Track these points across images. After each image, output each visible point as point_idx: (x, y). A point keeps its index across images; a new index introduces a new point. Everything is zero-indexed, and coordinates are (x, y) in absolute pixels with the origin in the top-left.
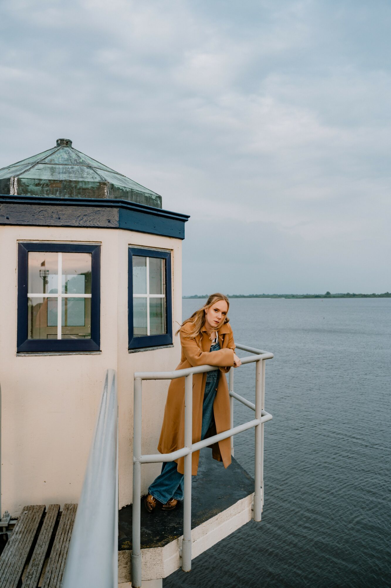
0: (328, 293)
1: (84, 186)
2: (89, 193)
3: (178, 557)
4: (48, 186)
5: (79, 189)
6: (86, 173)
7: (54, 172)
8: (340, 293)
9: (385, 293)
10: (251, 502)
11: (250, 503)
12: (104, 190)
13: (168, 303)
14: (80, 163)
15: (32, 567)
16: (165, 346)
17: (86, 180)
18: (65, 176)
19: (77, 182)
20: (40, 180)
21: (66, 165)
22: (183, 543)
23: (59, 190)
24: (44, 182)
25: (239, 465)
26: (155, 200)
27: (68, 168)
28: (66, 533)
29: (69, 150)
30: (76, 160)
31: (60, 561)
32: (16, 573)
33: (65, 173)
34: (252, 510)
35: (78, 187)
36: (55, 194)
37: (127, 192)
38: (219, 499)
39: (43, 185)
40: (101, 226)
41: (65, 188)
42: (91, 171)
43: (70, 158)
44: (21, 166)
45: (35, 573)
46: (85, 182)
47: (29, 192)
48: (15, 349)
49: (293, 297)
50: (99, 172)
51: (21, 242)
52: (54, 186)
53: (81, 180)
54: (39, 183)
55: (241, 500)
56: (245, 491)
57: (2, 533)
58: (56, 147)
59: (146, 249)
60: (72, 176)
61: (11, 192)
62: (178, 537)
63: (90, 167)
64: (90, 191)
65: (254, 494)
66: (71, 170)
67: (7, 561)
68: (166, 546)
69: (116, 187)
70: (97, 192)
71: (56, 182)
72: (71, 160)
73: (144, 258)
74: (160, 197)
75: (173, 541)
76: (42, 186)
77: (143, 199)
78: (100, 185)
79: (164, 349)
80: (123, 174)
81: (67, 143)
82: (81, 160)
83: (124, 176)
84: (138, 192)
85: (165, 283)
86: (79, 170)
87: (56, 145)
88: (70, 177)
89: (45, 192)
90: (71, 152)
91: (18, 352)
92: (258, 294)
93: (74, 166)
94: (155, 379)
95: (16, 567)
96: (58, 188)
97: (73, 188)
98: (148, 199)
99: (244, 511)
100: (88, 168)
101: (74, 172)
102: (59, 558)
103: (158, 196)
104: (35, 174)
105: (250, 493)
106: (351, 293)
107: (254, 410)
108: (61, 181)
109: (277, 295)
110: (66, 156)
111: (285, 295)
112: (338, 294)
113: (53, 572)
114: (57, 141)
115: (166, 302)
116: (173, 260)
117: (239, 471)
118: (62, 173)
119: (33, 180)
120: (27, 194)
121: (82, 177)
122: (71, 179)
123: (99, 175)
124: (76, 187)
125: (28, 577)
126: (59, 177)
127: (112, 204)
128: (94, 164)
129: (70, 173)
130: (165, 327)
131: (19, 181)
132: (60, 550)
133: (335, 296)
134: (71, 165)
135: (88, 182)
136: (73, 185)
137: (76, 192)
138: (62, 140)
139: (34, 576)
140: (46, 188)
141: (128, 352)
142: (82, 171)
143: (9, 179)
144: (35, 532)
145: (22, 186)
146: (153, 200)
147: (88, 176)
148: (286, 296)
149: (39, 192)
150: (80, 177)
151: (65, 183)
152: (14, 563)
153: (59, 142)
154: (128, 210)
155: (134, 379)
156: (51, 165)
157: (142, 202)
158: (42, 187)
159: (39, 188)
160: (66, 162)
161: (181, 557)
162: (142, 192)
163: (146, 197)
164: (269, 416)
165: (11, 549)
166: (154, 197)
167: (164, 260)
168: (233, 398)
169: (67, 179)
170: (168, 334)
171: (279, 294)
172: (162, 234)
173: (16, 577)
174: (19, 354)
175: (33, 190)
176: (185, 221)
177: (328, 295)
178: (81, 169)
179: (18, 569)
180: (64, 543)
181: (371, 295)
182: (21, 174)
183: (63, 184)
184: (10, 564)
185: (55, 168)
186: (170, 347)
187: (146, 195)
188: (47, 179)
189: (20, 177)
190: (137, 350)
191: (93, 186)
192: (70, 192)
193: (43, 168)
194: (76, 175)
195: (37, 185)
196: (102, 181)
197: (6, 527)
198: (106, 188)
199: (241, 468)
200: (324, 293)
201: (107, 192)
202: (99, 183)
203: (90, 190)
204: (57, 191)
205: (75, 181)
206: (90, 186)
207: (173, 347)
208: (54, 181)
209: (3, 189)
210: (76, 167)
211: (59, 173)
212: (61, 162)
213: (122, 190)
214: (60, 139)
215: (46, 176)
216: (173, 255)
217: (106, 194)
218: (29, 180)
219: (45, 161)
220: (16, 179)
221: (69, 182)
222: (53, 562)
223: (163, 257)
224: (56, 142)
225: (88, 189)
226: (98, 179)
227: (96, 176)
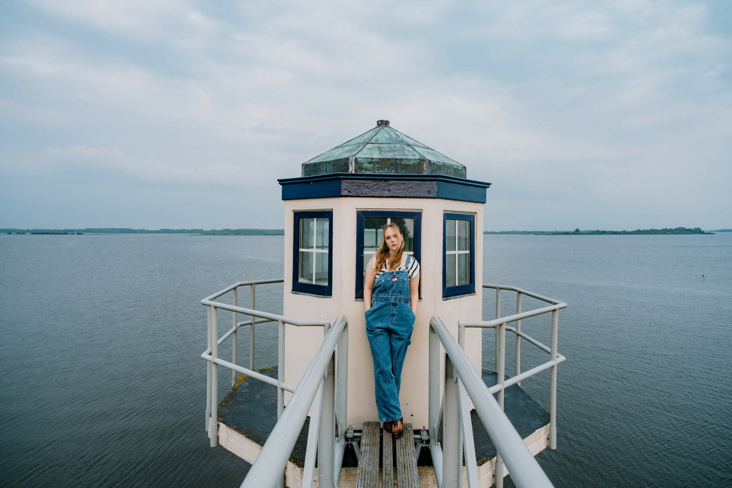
0: (577, 230)
1: (407, 163)
2: (411, 168)
3: (492, 476)
4: (379, 164)
5: (403, 165)
6: (407, 151)
7: (381, 151)
8: (589, 230)
9: (636, 230)
10: (546, 431)
11: (546, 433)
12: (423, 165)
13: (472, 258)
14: (400, 141)
15: (386, 476)
16: (469, 294)
17: (409, 157)
18: (391, 155)
19: (401, 160)
20: (372, 159)
21: (389, 144)
22: (496, 465)
23: (387, 167)
24: (376, 160)
25: (529, 397)
26: (461, 170)
27: (392, 147)
28: (404, 448)
29: (389, 130)
30: (396, 139)
31: (406, 473)
32: (375, 480)
33: (390, 152)
34: (548, 439)
35: (402, 163)
36: (384, 170)
37: (440, 166)
38: (518, 427)
39: (375, 163)
40: (423, 196)
41: (392, 165)
42: (411, 149)
43: (391, 138)
44: (353, 146)
45: (389, 481)
46: (408, 160)
47: (364, 169)
48: (354, 295)
49: (543, 233)
50: (417, 149)
51: (359, 210)
52: (383, 163)
53: (404, 157)
54: (371, 162)
55: (539, 429)
56: (540, 421)
57: (348, 443)
58: (377, 127)
59: (456, 213)
60: (396, 154)
61: (350, 169)
62: (492, 459)
63: (409, 145)
64: (412, 167)
65: (549, 424)
66: (394, 148)
67: (364, 469)
68: (482, 466)
69: (433, 162)
70: (417, 167)
71: (385, 160)
72: (392, 139)
73: (454, 220)
74: (465, 168)
75: (488, 462)
76: (373, 163)
77: (452, 171)
78: (420, 162)
79: (469, 296)
80: (433, 149)
81: (386, 123)
82: (400, 139)
83: (433, 150)
84: (448, 165)
85: (469, 241)
86: (401, 149)
87: (376, 125)
88: (395, 155)
89: (376, 169)
90: (390, 131)
91: (356, 298)
92: (509, 230)
93: (396, 145)
94: (476, 327)
95: (373, 475)
96: (387, 165)
97: (398, 164)
98: (456, 170)
99: (541, 439)
100: (407, 146)
101: (397, 150)
102: (405, 470)
103: (463, 166)
104: (367, 154)
105: (545, 424)
106: (601, 230)
107: (550, 354)
108: (389, 159)
109: (527, 231)
110: (387, 136)
111: (534, 231)
112: (588, 231)
113: (404, 482)
114: (378, 122)
115: (471, 257)
116: (477, 221)
117: (530, 402)
118: (388, 151)
119: (367, 159)
120: (362, 170)
121: (405, 155)
122: (396, 157)
123: (418, 153)
124: (401, 163)
125: (385, 485)
126: (386, 156)
127: (432, 178)
128: (410, 142)
129: (394, 151)
130: (469, 278)
131: (356, 160)
132: (403, 463)
133: (584, 233)
134: (393, 144)
135: (410, 159)
136: (399, 162)
137: (400, 168)
138: (382, 121)
139: (390, 484)
140: (377, 165)
141: (442, 300)
142: (403, 149)
143: (348, 159)
144: (379, 445)
145: (358, 164)
146: (460, 170)
147: (409, 154)
148: (536, 233)
149: (371, 169)
150: (403, 155)
151: (392, 161)
152: (371, 471)
153: (380, 123)
154: (444, 183)
155: (459, 327)
156: (377, 145)
157: (451, 173)
158: (374, 165)
159: (371, 166)
160: (388, 142)
161: (494, 476)
162: (451, 164)
163: (454, 169)
164: (562, 358)
165: (365, 459)
166: (460, 168)
167: (469, 222)
168: (520, 337)
169: (393, 157)
170: (472, 284)
171: (528, 231)
172: (468, 200)
173: (376, 484)
174: (357, 299)
175: (366, 167)
176: (486, 188)
177: (577, 232)
178: (402, 147)
179: (375, 477)
180: (405, 457)
181: (621, 232)
182: (357, 154)
183: (391, 162)
184: (368, 472)
185: (381, 147)
186: (473, 295)
187: (455, 167)
188: (378, 158)
189: (357, 156)
190: (448, 298)
191: (414, 162)
192: (396, 168)
193: (372, 148)
194: (400, 153)
195: (370, 163)
196: (421, 158)
197: (351, 438)
198: (425, 164)
199: (532, 400)
200: (573, 230)
201: (426, 167)
202: (420, 160)
203: (412, 165)
204: (385, 167)
205: (400, 159)
206: (411, 163)
207: (476, 294)
208: (384, 159)
209: (343, 167)
210: (398, 145)
211: (386, 152)
212: (385, 142)
213: (437, 164)
214: (380, 120)
215: (376, 155)
216: (476, 217)
217: (425, 168)
218: (364, 159)
219: (372, 141)
220: (354, 158)
221: (395, 160)
222: (401, 473)
223: (469, 219)
224: (376, 123)
225: (410, 165)
226: (418, 157)
227: (415, 153)
